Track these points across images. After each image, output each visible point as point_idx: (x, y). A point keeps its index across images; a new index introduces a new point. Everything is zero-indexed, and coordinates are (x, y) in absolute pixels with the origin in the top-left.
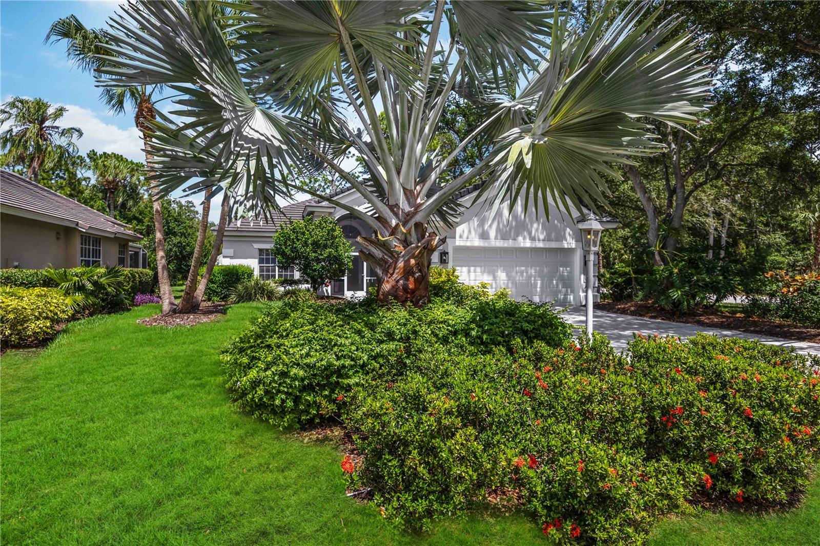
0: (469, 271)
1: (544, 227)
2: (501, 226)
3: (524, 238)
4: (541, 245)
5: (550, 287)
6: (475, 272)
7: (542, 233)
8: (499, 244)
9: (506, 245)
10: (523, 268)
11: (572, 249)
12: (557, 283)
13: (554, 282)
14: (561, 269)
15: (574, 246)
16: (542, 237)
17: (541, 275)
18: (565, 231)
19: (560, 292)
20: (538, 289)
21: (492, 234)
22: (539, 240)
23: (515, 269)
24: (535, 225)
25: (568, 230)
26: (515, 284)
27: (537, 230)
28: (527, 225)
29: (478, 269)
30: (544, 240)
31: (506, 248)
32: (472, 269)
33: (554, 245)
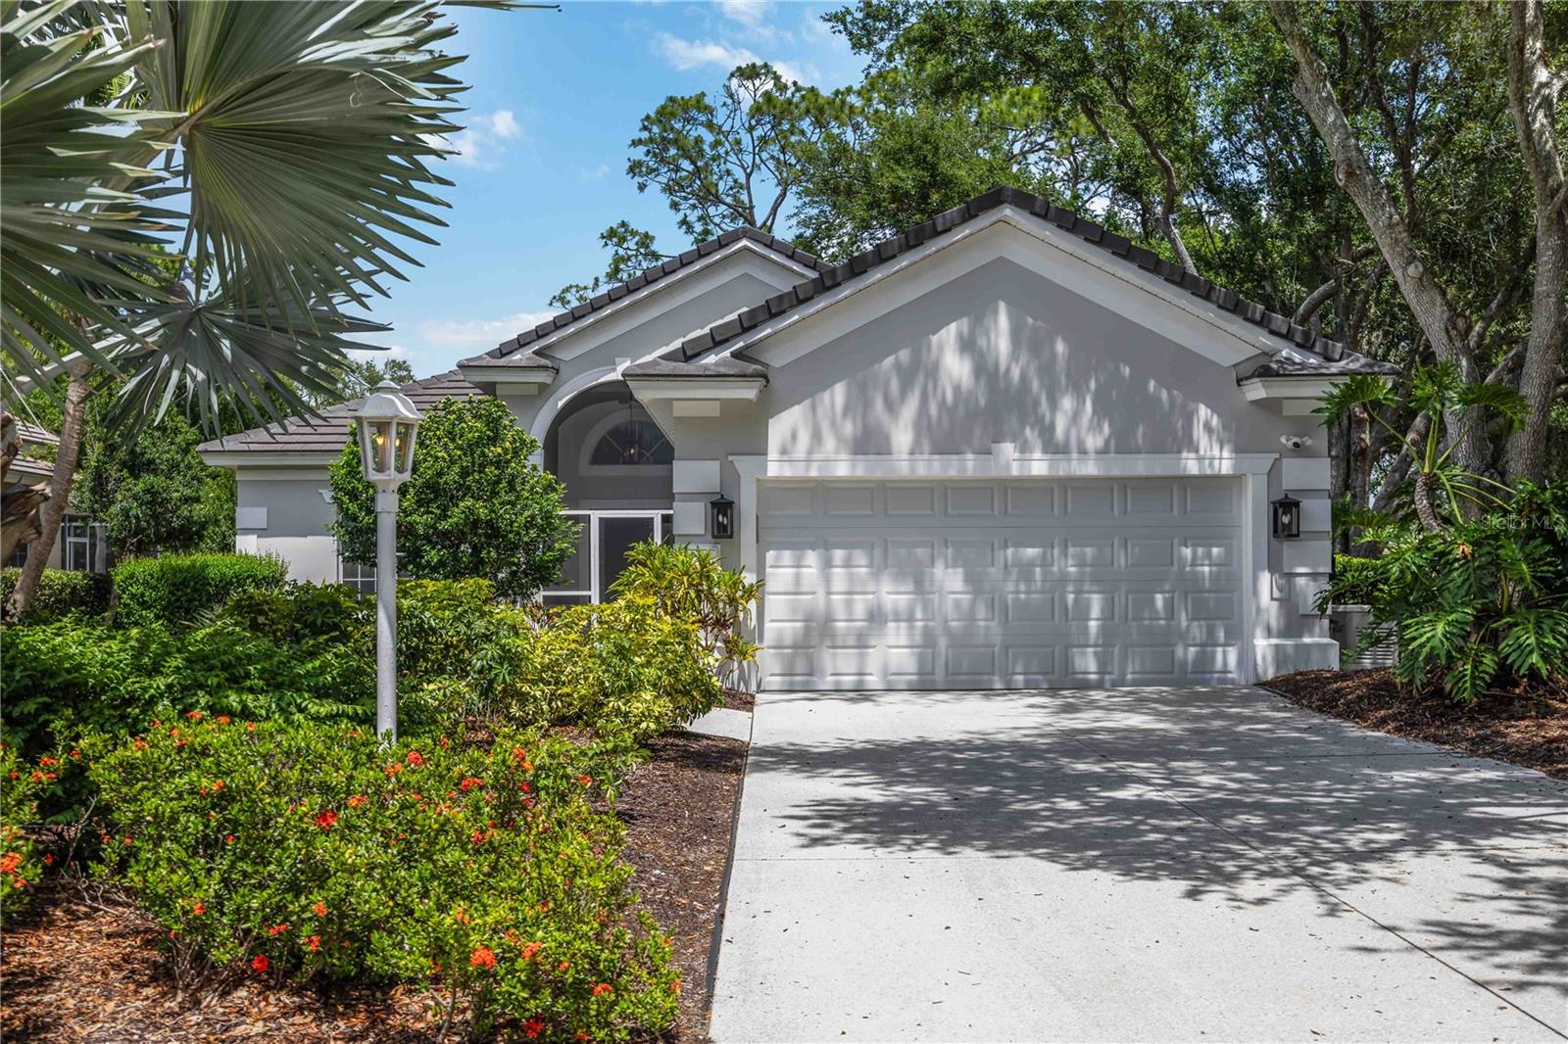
0: (828, 564)
1: (1101, 409)
2: (933, 410)
3: (1025, 448)
4: (1090, 468)
5: (1138, 618)
6: (848, 564)
7: (1095, 427)
8: (931, 468)
9: (953, 473)
10: (1031, 552)
11: (1218, 478)
12: (1170, 606)
13: (1159, 599)
14: (1187, 552)
15: (1226, 467)
16: (1094, 442)
17: (1102, 577)
18: (1189, 418)
19: (1183, 636)
20: (1093, 625)
21: (902, 437)
22: (1083, 451)
23: (999, 555)
24: (1067, 403)
25: (1203, 412)
26: (998, 606)
27: (1075, 418)
28: (1036, 403)
29: (860, 557)
30: (1103, 451)
31: (951, 481)
32: (838, 555)
33: (1141, 466)
